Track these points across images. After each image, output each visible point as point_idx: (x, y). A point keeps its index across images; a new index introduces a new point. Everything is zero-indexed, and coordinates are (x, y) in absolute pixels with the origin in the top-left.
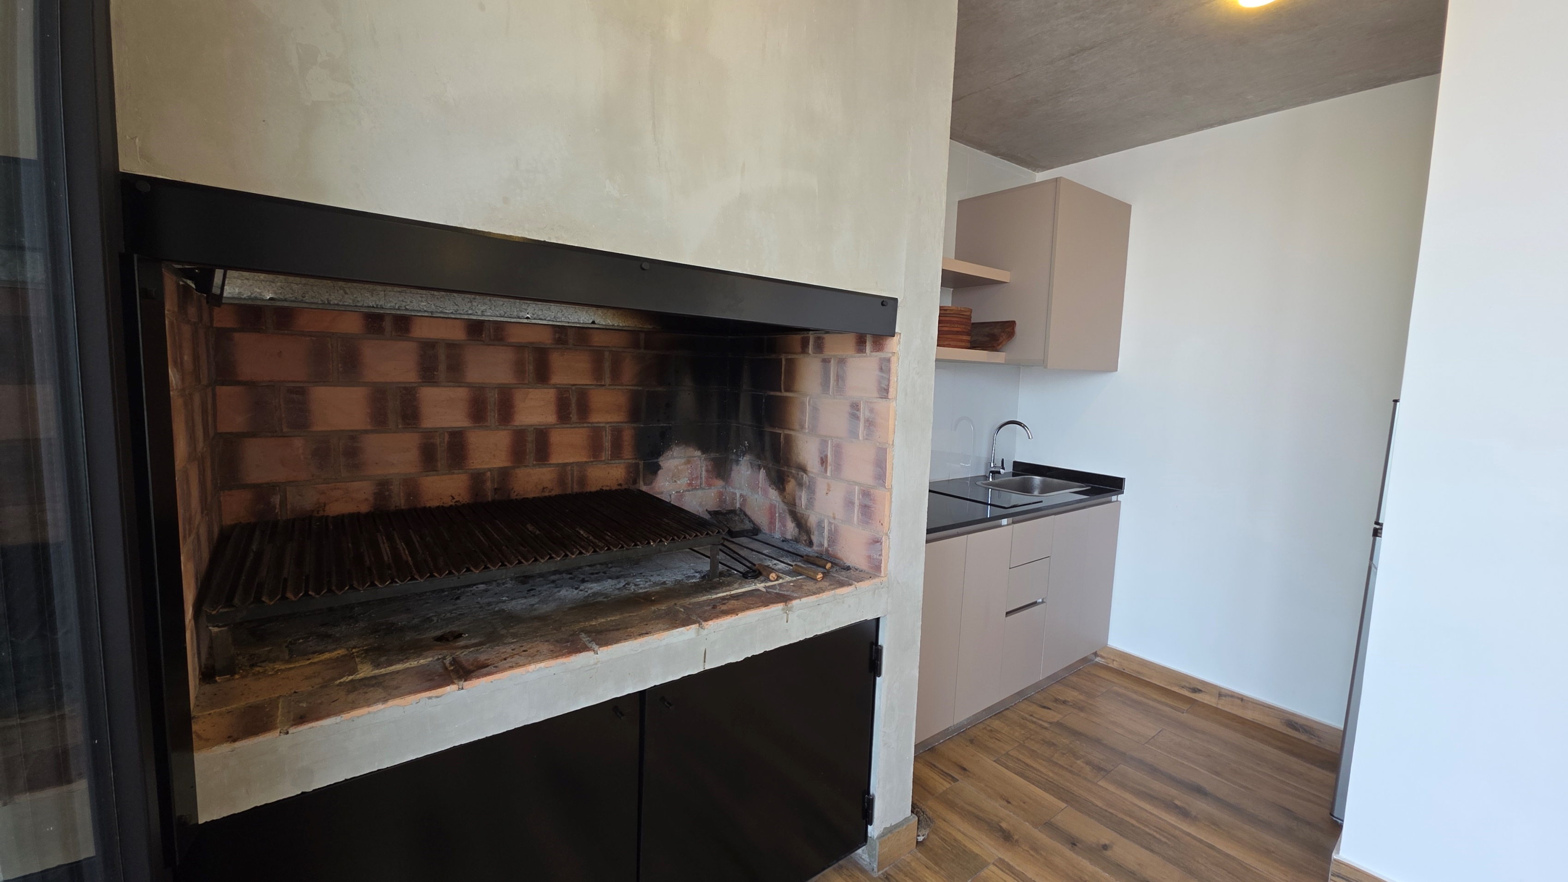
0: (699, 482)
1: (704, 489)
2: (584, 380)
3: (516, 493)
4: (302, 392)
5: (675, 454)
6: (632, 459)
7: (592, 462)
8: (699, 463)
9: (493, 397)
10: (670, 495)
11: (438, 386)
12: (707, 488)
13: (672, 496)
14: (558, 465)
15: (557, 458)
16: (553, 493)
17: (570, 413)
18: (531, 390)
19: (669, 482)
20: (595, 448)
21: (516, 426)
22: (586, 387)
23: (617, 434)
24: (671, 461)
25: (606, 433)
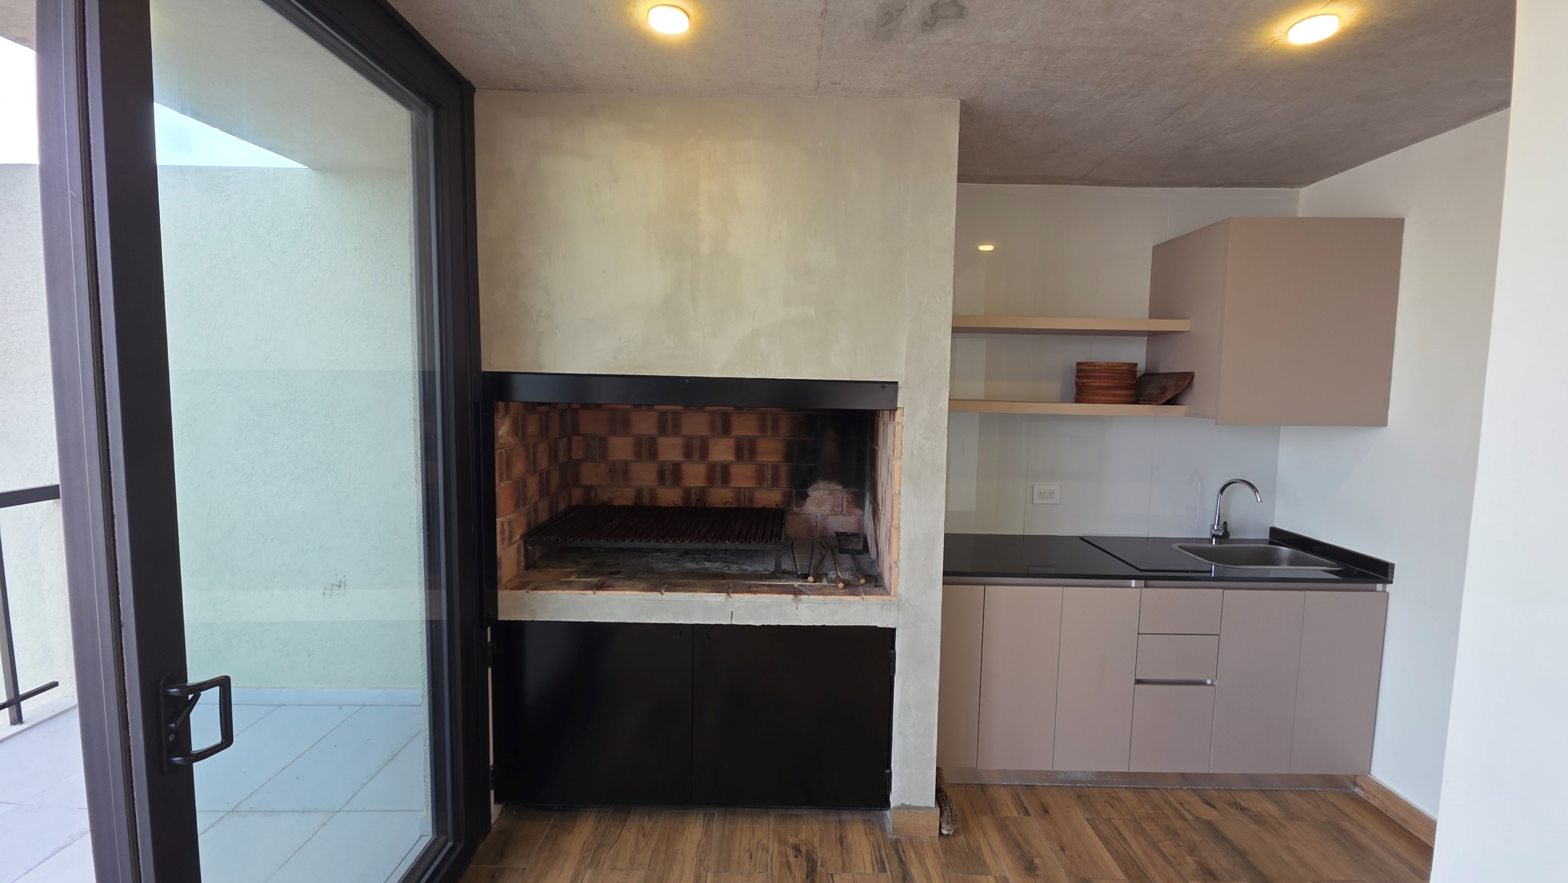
0: (840, 509)
1: (844, 515)
2: (753, 433)
3: (709, 503)
4: (604, 439)
5: (820, 486)
6: (787, 488)
7: (759, 487)
8: (841, 494)
9: (697, 443)
10: (817, 517)
11: (668, 437)
12: (848, 514)
13: (818, 517)
14: (735, 488)
15: (734, 484)
16: (732, 506)
17: (743, 455)
18: (719, 439)
19: (815, 507)
20: (760, 478)
21: (710, 462)
22: (755, 438)
23: (776, 469)
24: (817, 492)
25: (768, 469)
